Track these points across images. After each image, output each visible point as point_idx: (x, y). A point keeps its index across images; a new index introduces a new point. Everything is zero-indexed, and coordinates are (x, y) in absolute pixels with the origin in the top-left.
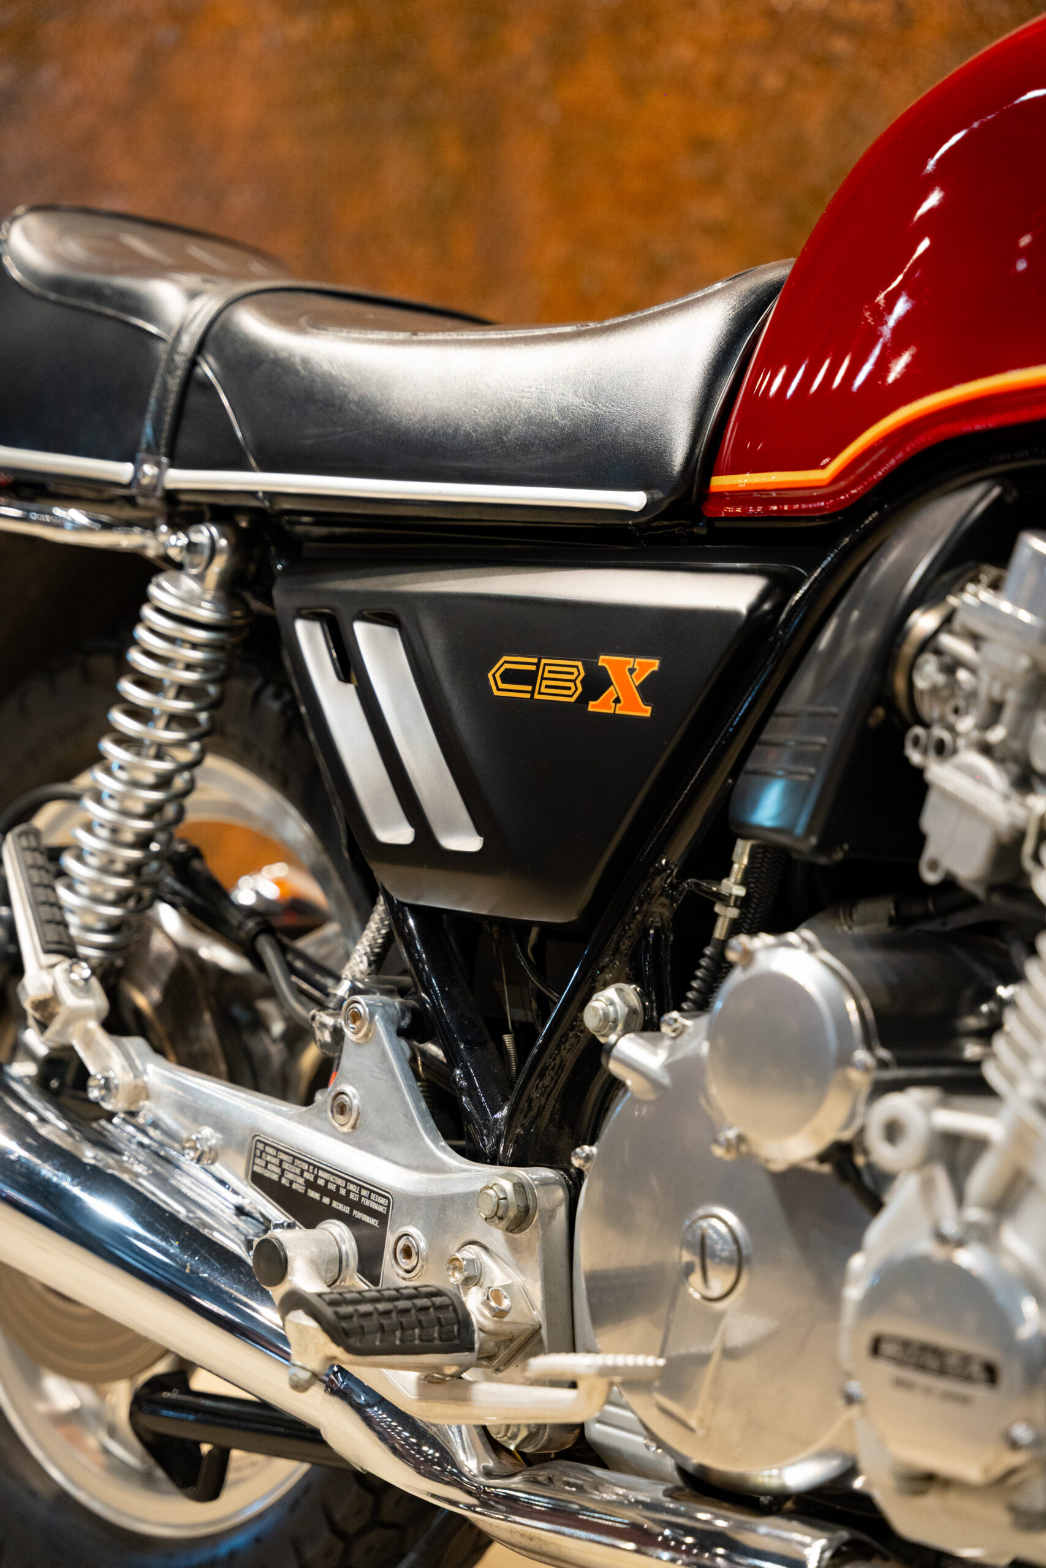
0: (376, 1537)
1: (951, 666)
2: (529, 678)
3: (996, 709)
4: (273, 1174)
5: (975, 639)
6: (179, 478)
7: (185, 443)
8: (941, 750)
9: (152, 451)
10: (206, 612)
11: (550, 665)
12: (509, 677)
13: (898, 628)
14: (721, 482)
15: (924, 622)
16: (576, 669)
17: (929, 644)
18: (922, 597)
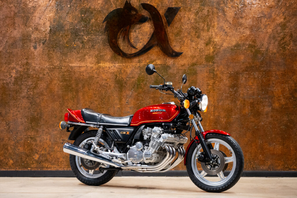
0: (111, 174)
1: (144, 132)
3: (147, 133)
4: (110, 155)
5: (146, 131)
6: (100, 124)
7: (101, 122)
8: (144, 135)
9: (99, 122)
10: (102, 130)
11: (124, 132)
12: (122, 133)
13: (142, 131)
14: (131, 124)
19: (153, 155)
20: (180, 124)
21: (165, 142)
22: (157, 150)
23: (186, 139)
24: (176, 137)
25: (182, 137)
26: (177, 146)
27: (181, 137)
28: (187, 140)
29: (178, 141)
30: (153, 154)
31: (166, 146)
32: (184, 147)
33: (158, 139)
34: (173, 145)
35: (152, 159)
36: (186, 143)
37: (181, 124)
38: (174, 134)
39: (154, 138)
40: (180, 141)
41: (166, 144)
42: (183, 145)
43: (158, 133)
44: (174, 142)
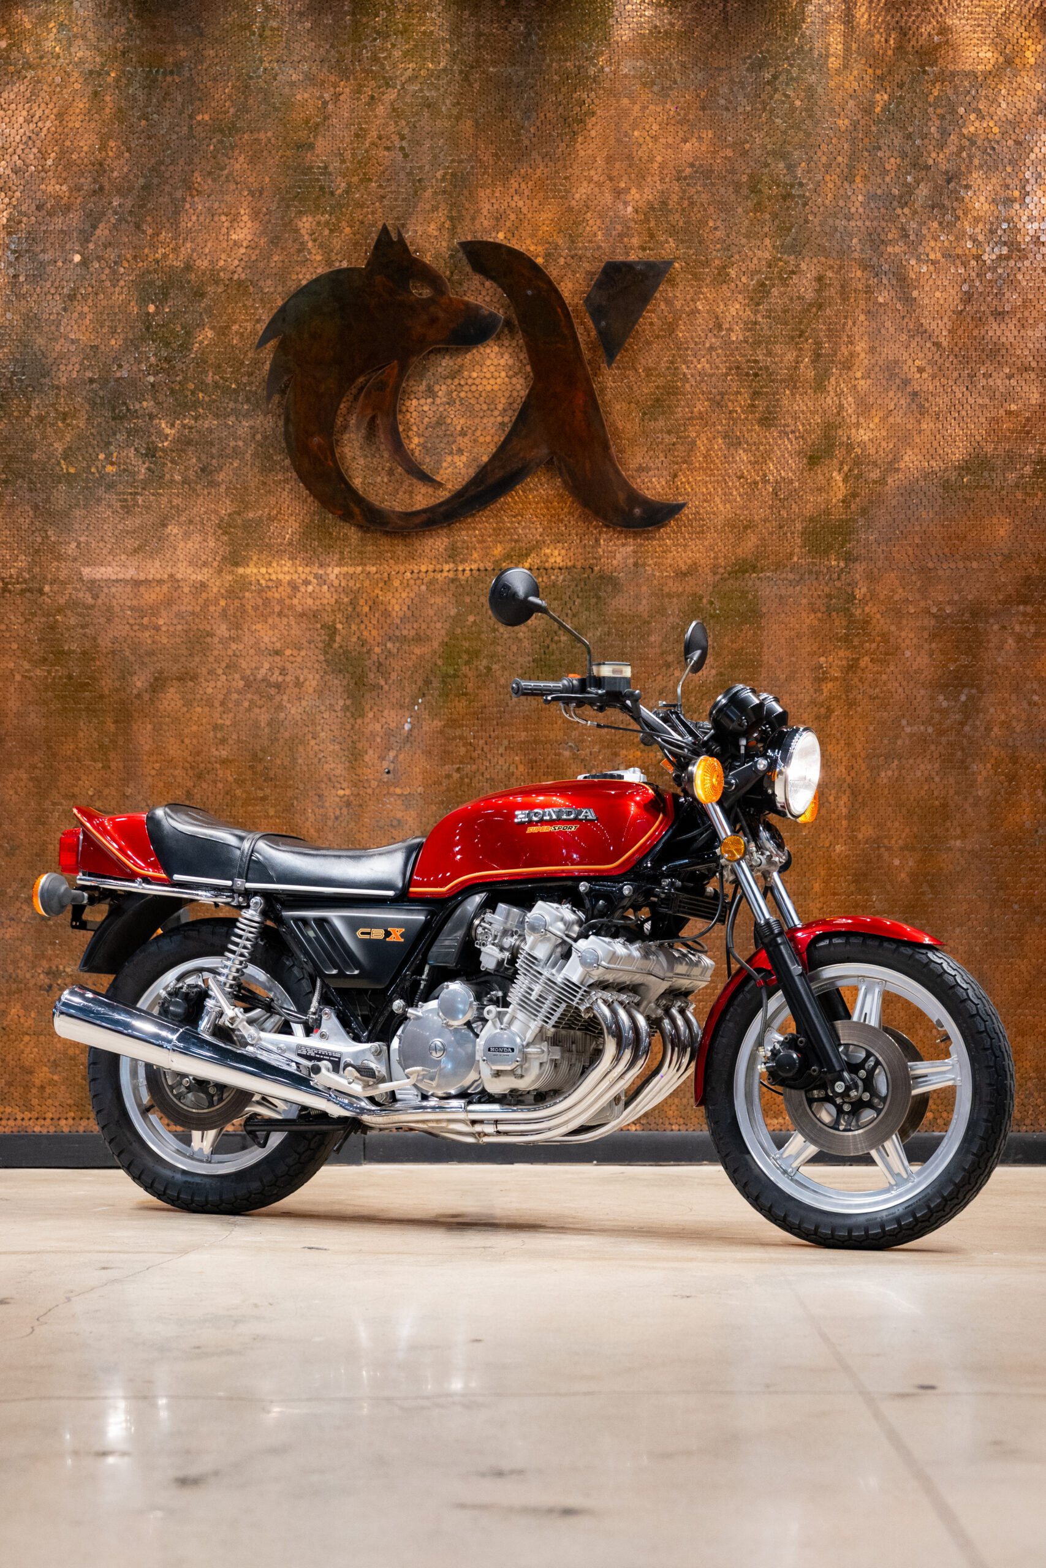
0: (309, 1152)
1: (484, 928)
2: (369, 934)
3: (496, 936)
4: (304, 1053)
5: (491, 924)
6: (249, 885)
7: (250, 876)
8: (484, 945)
9: (240, 877)
10: (257, 919)
11: (374, 931)
12: (363, 933)
13: (472, 923)
14: (412, 889)
15: (477, 922)
16: (382, 932)
17: (479, 925)
18: (475, 917)
19: (529, 1050)
20: (672, 884)
21: (591, 981)
22: (552, 1023)
23: (706, 968)
24: (654, 954)
25: (684, 955)
26: (658, 1005)
27: (677, 955)
28: (710, 972)
29: (661, 974)
30: (528, 1045)
31: (600, 1002)
32: (692, 1007)
33: (554, 966)
34: (637, 999)
35: (527, 1070)
36: (703, 984)
37: (677, 889)
38: (643, 941)
39: (535, 958)
40: (671, 975)
41: (600, 995)
42: (690, 997)
43: (559, 933)
44: (642, 984)
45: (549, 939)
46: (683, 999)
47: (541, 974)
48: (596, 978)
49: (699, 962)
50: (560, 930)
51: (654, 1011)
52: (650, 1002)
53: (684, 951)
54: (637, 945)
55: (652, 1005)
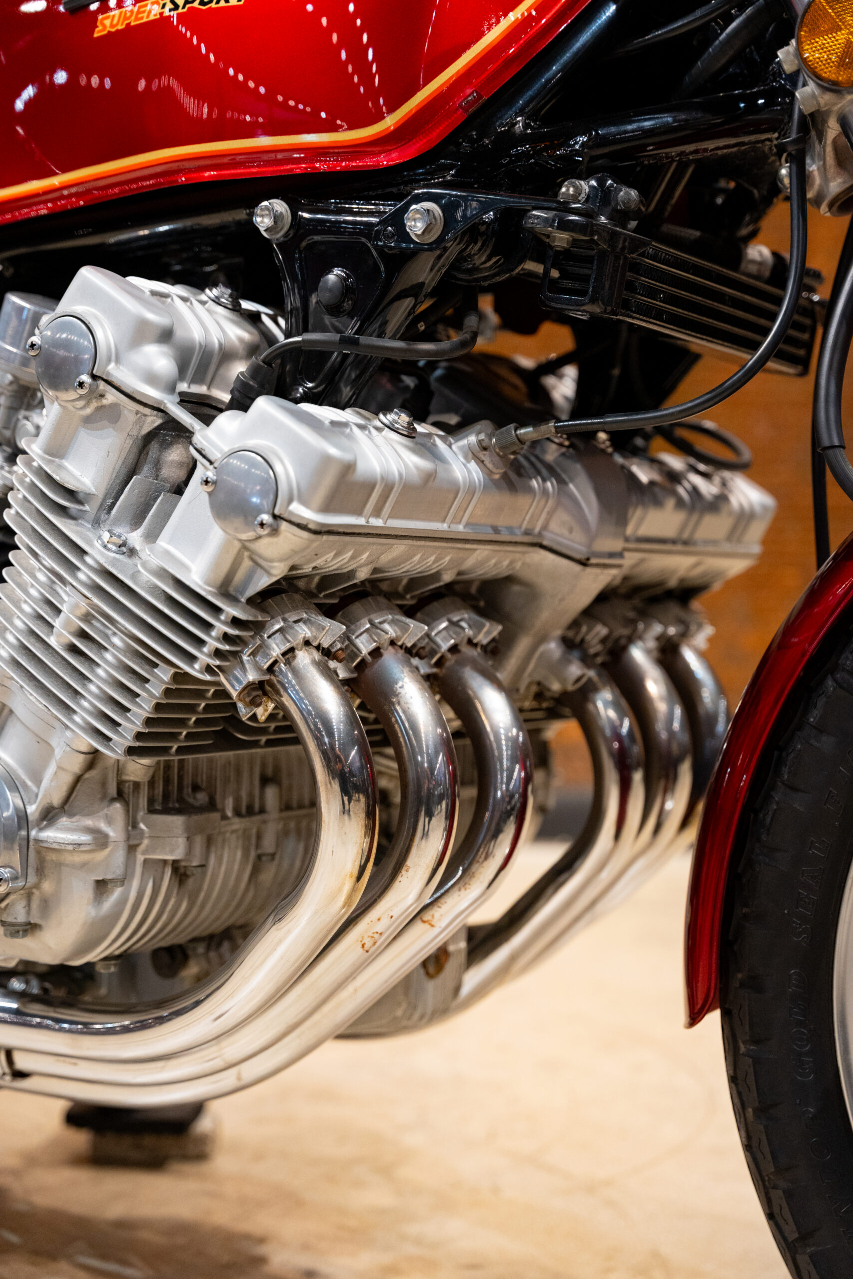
19: (52, 835)
21: (263, 582)
22: (123, 739)
23: (745, 517)
24: (552, 471)
25: (674, 477)
26: (570, 644)
27: (643, 474)
28: (757, 531)
29: (576, 543)
30: (49, 815)
31: (304, 659)
32: (702, 637)
33: (137, 520)
35: (46, 906)
36: (736, 567)
37: (621, 216)
38: (500, 423)
39: (71, 494)
40: (617, 545)
41: (304, 631)
42: (696, 604)
43: (153, 393)
44: (509, 580)
45: (111, 415)
46: (674, 609)
47: (81, 552)
48: (279, 571)
49: (721, 499)
50: (151, 378)
51: (556, 668)
52: (542, 639)
53: (675, 462)
54: (471, 438)
55: (553, 648)
